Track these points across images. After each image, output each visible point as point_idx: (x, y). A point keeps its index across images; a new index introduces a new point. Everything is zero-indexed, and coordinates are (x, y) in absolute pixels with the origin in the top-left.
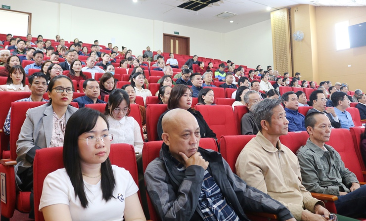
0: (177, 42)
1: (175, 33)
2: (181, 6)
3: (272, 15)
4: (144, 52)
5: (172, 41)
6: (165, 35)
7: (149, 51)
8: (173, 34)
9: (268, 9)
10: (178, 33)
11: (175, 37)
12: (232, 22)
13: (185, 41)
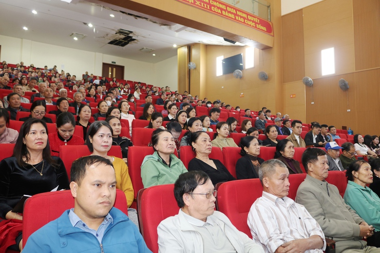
0: (114, 69)
1: (112, 62)
2: (111, 43)
3: (178, 51)
4: (83, 75)
5: (110, 69)
6: (104, 64)
7: (87, 75)
8: (111, 63)
9: (175, 46)
10: (115, 63)
11: (113, 66)
12: (154, 55)
13: (121, 69)
